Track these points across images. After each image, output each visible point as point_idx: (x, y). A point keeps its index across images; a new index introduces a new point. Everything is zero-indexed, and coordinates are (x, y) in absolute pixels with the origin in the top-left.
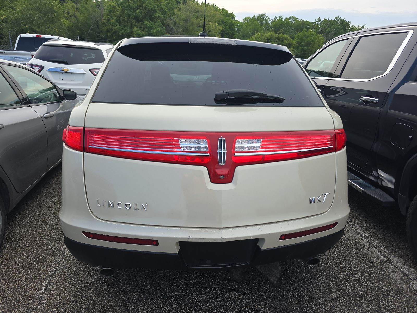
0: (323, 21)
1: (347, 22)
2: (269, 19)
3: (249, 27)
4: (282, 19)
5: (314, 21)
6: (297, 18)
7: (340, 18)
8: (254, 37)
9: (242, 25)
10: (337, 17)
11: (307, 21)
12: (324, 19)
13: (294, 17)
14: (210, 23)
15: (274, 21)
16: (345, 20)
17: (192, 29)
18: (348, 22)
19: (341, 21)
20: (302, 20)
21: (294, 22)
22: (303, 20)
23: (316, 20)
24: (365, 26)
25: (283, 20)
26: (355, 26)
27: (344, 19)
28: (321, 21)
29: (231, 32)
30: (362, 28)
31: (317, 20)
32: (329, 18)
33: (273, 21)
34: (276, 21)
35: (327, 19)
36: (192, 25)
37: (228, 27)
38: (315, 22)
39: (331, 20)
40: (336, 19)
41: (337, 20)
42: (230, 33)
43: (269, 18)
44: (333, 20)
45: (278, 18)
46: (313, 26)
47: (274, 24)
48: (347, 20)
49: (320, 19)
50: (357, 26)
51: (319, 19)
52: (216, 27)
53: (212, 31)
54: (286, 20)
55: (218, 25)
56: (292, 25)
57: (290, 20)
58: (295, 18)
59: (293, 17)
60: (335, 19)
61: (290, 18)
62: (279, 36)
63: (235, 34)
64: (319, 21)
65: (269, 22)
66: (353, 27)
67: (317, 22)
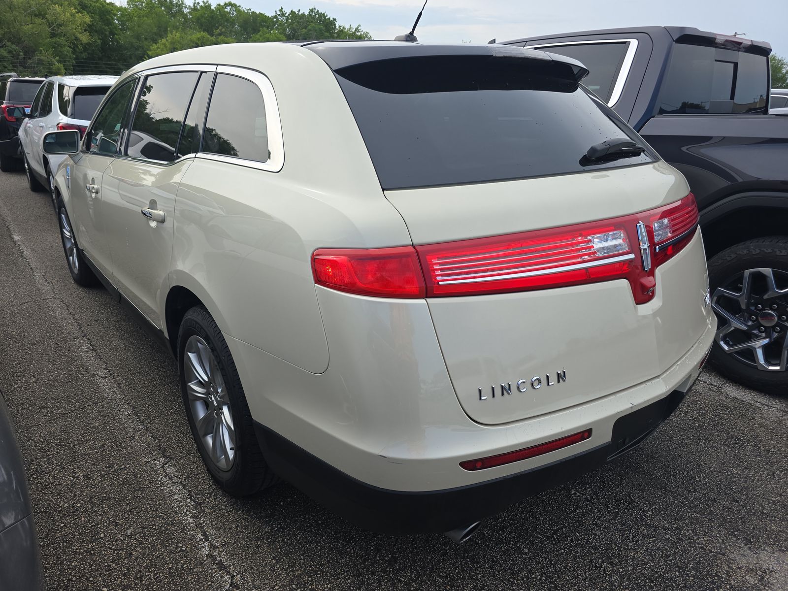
0: (289, 15)
1: (329, 19)
2: (184, 5)
3: (145, 18)
4: (210, 6)
5: (274, 14)
6: (239, 6)
7: (318, 11)
8: (167, 40)
9: (128, 14)
10: (312, 9)
11: (260, 13)
12: (292, 11)
13: (234, 4)
14: (57, 5)
15: (194, 9)
16: (327, 16)
17: (12, 18)
18: (331, 19)
19: (321, 16)
20: (250, 10)
21: (235, 13)
22: (252, 11)
23: (276, 11)
24: (360, 28)
25: (213, 7)
26: (344, 27)
27: (324, 14)
28: (287, 15)
29: (107, 28)
30: (356, 30)
31: (279, 13)
32: (299, 10)
33: (192, 9)
34: (199, 10)
35: (297, 13)
36: (10, 8)
37: (97, 17)
38: (275, 17)
39: (303, 14)
40: (312, 12)
41: (314, 14)
42: (105, 30)
43: (183, 3)
44: (307, 13)
45: (202, 4)
46: (274, 23)
47: (198, 15)
48: (330, 16)
49: (283, 10)
50: (347, 27)
51: (281, 10)
52: (72, 15)
53: (66, 26)
54: (219, 10)
55: (77, 13)
56: (234, 20)
57: (226, 10)
58: (236, 5)
59: (230, 4)
60: (309, 13)
61: (226, 5)
62: (218, 40)
63: (116, 32)
64: (283, 15)
65: (186, 11)
66: (341, 28)
67: (279, 17)
